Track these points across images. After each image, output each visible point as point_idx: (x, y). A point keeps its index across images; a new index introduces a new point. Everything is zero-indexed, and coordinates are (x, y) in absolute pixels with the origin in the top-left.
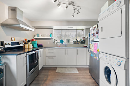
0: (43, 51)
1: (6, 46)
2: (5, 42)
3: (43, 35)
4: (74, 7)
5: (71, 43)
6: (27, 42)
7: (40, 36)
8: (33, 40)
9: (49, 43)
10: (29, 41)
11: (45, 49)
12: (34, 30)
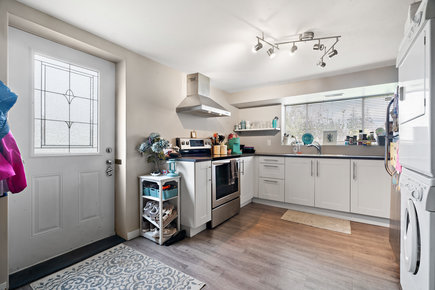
0: (253, 162)
1: (183, 147)
2: (181, 140)
3: (256, 124)
4: (317, 42)
5: (338, 144)
6: (217, 140)
7: (248, 126)
8: (231, 136)
9: (269, 142)
10: (221, 138)
11: (257, 158)
12: (229, 114)
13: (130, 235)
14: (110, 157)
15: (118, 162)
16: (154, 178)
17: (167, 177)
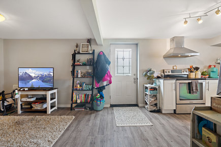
1: (166, 74)
6: (192, 70)
13: (140, 105)
14: (135, 77)
15: (137, 79)
16: (148, 86)
17: (153, 86)
